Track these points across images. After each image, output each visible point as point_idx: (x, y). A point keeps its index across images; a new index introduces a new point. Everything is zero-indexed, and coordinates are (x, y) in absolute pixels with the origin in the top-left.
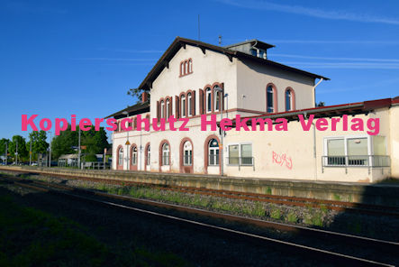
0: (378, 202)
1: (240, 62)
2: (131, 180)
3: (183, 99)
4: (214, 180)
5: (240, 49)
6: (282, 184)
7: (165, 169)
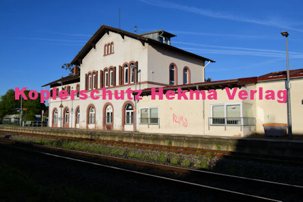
0: (247, 151)
1: (150, 46)
2: (64, 135)
3: (106, 73)
4: (129, 135)
5: (151, 36)
6: (180, 138)
7: (91, 126)
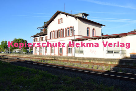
0: (124, 64)
1: (79, 20)
3: (59, 31)
4: (71, 58)
6: (94, 59)
